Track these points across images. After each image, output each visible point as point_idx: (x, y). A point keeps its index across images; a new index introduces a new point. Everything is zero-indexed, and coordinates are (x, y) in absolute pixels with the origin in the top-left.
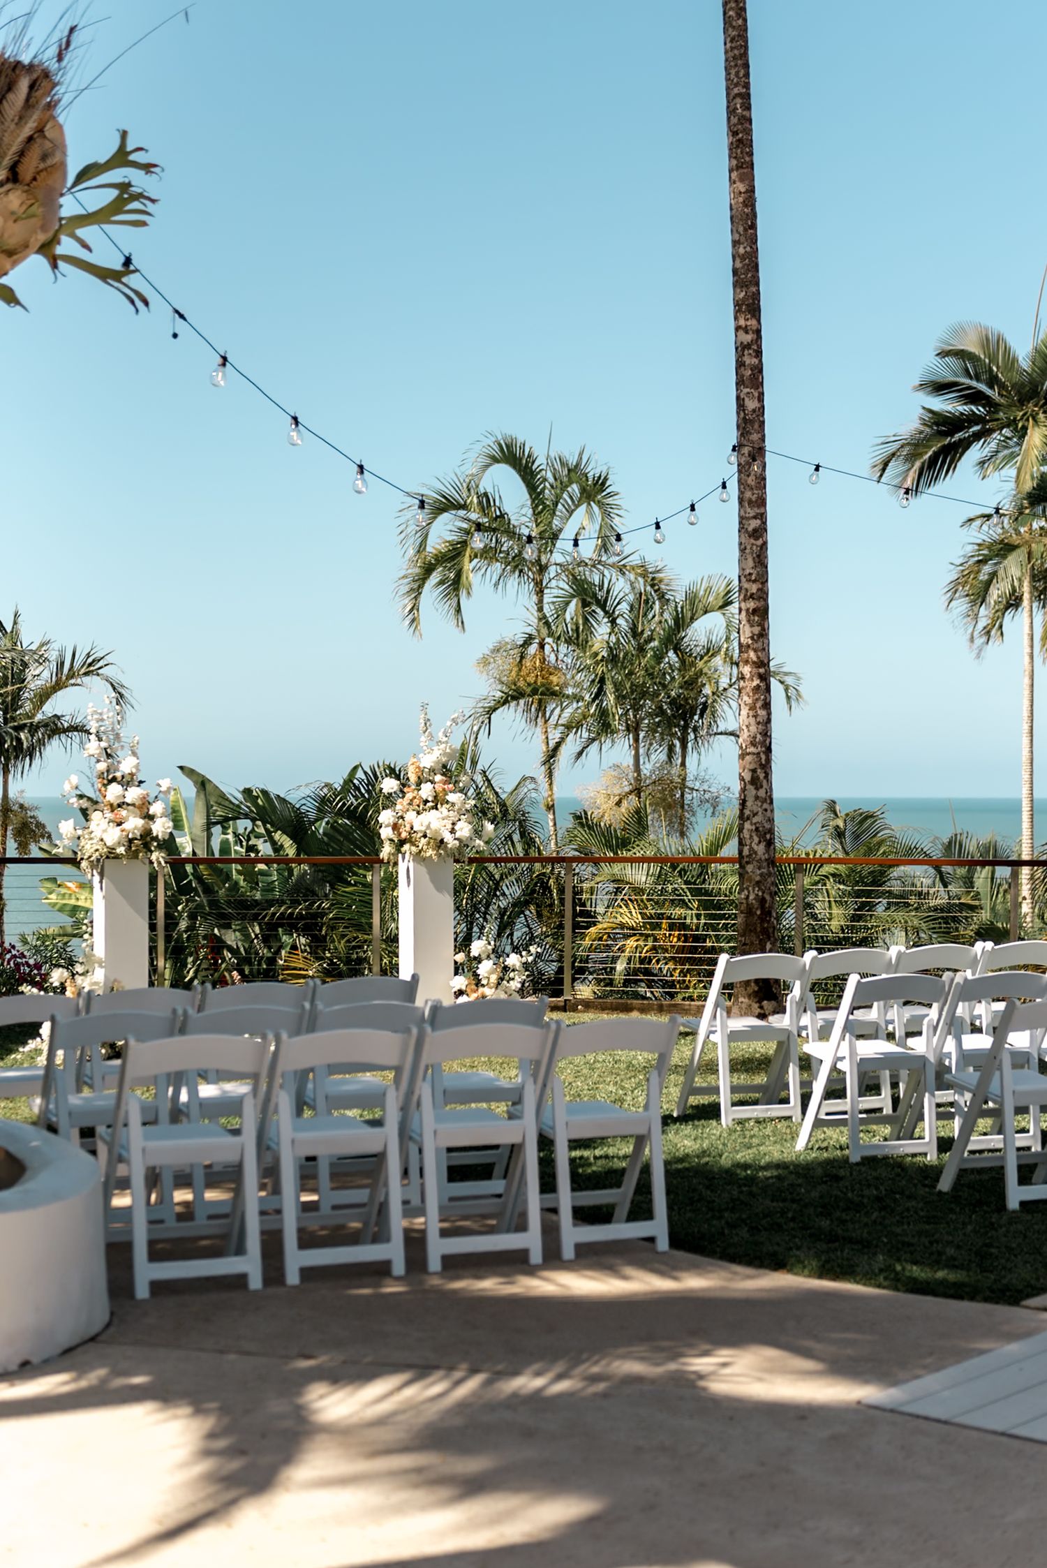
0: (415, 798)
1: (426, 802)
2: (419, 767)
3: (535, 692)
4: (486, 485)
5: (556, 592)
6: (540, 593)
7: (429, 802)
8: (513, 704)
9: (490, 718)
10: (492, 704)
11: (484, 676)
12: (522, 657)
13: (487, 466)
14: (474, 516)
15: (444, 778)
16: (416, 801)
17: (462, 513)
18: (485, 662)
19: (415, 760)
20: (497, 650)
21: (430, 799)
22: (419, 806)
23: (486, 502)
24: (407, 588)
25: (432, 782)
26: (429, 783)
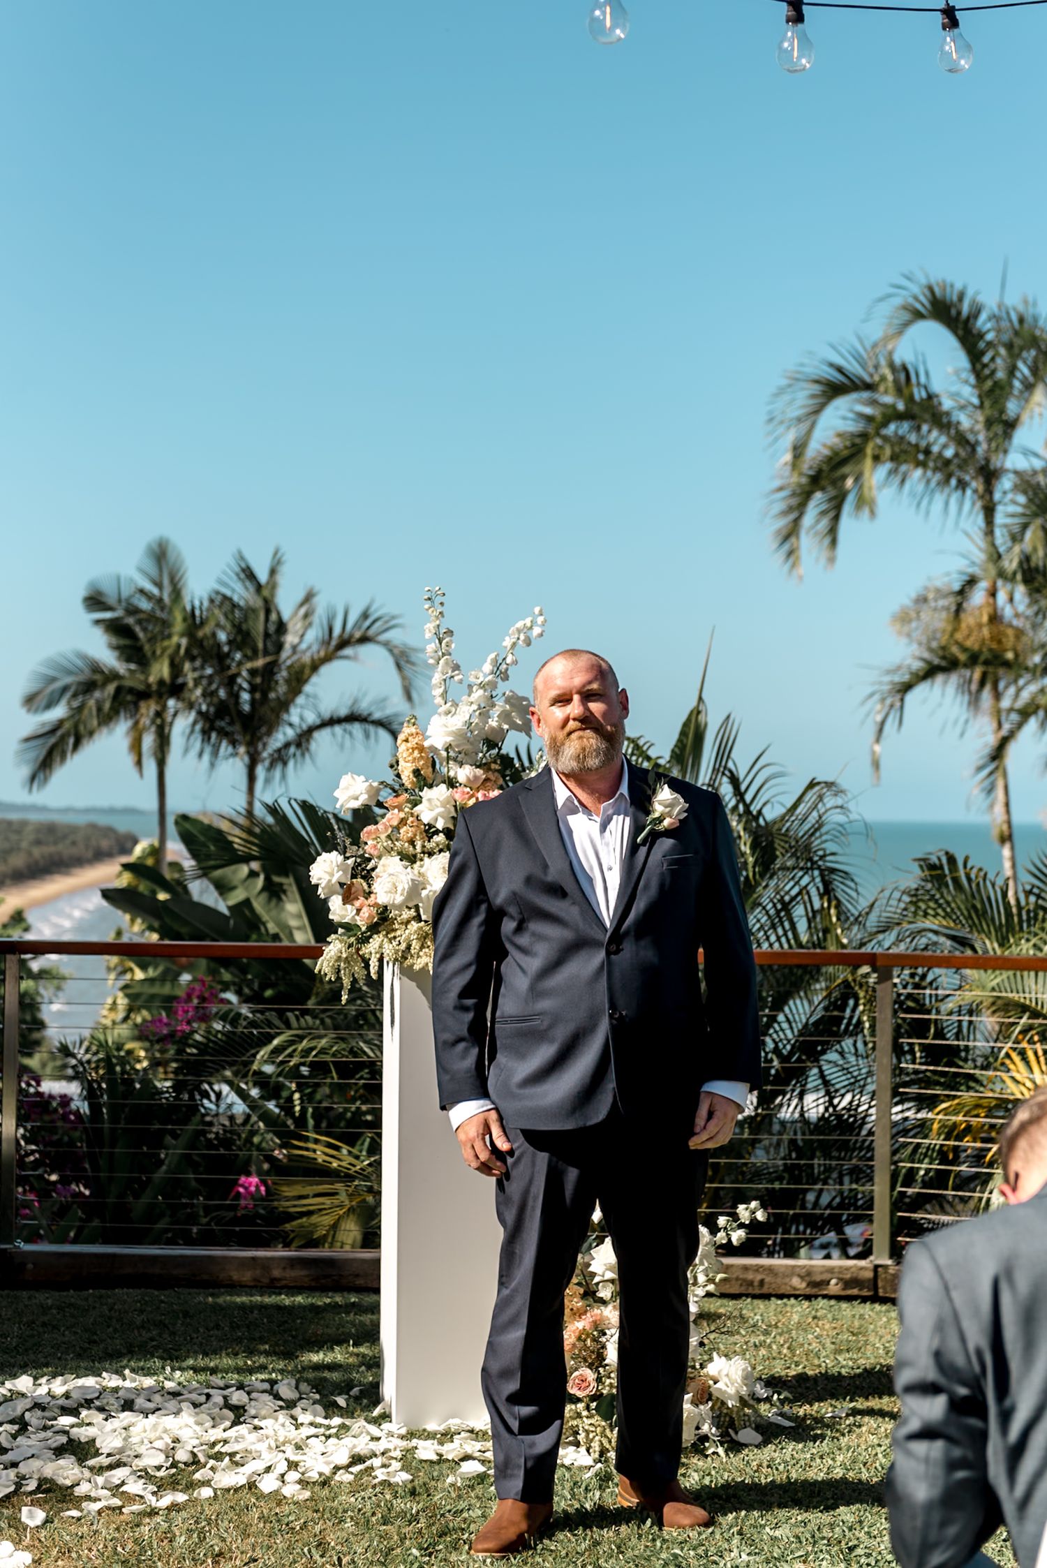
0: (403, 822)
1: (430, 831)
2: (421, 749)
3: (973, 659)
4: (904, 352)
5: (1012, 509)
6: (989, 511)
7: (437, 832)
8: (940, 678)
9: (902, 700)
10: (906, 678)
11: (904, 640)
12: (959, 608)
13: (906, 324)
14: (888, 399)
15: (479, 772)
16: (406, 832)
17: (866, 395)
18: (903, 618)
19: (413, 730)
20: (922, 600)
21: (440, 825)
22: (412, 842)
23: (904, 377)
24: (781, 506)
25: (452, 783)
26: (443, 787)
